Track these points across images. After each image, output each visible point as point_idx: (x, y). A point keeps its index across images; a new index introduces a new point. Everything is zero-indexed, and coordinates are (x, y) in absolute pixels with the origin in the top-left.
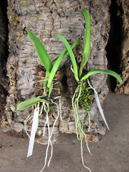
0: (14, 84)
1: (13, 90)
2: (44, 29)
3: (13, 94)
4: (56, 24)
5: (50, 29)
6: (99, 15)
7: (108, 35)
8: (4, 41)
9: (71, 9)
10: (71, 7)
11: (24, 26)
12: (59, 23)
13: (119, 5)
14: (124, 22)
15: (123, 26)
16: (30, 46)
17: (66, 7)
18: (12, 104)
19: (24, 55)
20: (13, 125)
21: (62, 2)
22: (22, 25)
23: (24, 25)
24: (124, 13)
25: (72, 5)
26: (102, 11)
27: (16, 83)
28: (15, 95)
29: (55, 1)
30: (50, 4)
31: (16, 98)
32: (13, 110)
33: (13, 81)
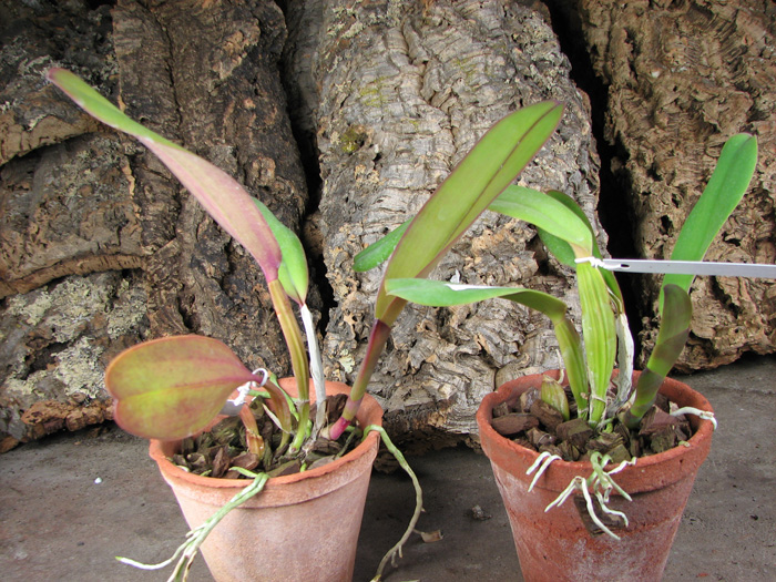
0: (355, 288)
1: (354, 301)
2: (434, 149)
3: (351, 316)
4: (464, 140)
5: (449, 150)
6: (570, 125)
7: (598, 178)
8: (301, 212)
9: (499, 106)
10: (499, 100)
11: (376, 149)
12: (473, 137)
13: (612, 143)
14: (635, 176)
15: (633, 186)
16: (397, 192)
17: (487, 101)
18: (345, 347)
19: (382, 213)
21: (477, 89)
22: (371, 146)
23: (376, 146)
24: (629, 155)
25: (500, 97)
26: (575, 114)
27: (359, 287)
28: (354, 318)
29: (456, 90)
30: (443, 97)
31: (358, 328)
32: (348, 369)
33: (352, 281)
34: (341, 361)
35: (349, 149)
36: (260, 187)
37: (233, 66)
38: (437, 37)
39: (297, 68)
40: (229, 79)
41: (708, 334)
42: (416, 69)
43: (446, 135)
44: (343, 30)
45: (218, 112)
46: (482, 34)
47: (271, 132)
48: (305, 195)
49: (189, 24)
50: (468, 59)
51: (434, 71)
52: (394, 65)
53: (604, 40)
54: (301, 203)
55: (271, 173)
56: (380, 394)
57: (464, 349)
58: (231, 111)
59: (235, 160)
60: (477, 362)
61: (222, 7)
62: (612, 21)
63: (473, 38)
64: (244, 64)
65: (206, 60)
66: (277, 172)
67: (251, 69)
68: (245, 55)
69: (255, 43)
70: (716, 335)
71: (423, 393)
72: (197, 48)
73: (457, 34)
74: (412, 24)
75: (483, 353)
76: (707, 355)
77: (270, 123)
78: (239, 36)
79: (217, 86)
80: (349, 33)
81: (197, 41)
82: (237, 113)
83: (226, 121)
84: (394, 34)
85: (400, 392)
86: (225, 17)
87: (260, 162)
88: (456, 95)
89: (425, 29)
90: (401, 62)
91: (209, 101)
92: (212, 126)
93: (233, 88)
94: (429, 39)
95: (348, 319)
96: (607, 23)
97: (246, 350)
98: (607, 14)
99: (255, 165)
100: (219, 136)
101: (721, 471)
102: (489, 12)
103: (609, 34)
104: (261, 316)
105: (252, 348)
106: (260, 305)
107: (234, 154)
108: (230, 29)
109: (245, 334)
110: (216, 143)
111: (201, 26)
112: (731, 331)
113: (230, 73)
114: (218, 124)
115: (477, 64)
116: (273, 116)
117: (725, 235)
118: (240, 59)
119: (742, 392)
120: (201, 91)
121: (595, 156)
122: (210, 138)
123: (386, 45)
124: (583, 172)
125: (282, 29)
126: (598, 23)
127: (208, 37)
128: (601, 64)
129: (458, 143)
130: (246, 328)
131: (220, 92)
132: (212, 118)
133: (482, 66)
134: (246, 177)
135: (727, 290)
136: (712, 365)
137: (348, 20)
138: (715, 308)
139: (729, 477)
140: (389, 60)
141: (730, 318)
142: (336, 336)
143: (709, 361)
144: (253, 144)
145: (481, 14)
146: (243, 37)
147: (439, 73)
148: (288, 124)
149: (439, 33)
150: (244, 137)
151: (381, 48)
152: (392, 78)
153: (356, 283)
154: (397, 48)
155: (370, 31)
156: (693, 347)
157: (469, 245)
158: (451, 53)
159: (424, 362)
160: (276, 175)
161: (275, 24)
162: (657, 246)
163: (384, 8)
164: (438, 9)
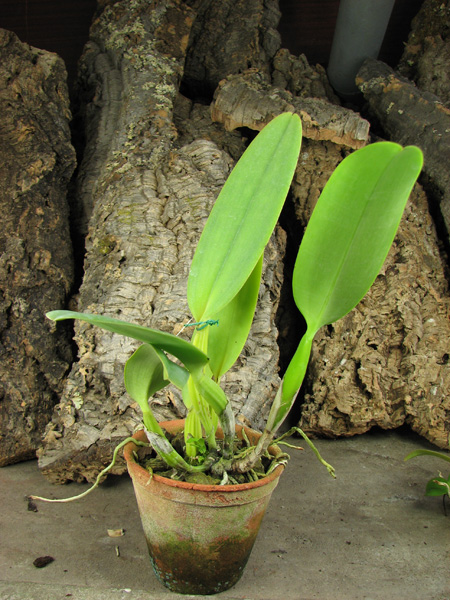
0: (91, 349)
1: (88, 359)
2: (162, 259)
3: (85, 369)
4: (184, 254)
5: (173, 260)
7: (279, 291)
8: (67, 292)
11: (122, 254)
12: (190, 252)
16: (131, 285)
18: (77, 391)
19: (118, 299)
20: (76, 431)
21: (199, 220)
22: (119, 251)
23: (122, 252)
27: (94, 349)
28: (87, 371)
29: (184, 219)
30: (175, 222)
31: (88, 378)
32: (78, 406)
33: (89, 344)
34: (73, 400)
35: (104, 251)
36: (38, 270)
37: (32, 184)
38: (177, 181)
39: (83, 190)
40: (28, 192)
41: (347, 410)
42: (159, 201)
43: (172, 250)
44: (117, 167)
45: (17, 214)
46: (209, 182)
47: (53, 232)
48: (71, 280)
49: (7, 150)
50: (196, 198)
51: (172, 204)
52: (145, 196)
53: (305, 195)
54: (67, 285)
55: (47, 262)
56: (96, 427)
57: (157, 401)
58: (26, 214)
59: (22, 249)
60: (166, 411)
61: (32, 141)
62: (312, 182)
63: (202, 184)
64: (40, 183)
65: (14, 177)
66: (52, 261)
67: (45, 187)
68: (42, 177)
69: (51, 169)
70: (353, 411)
71: (124, 429)
72: (10, 168)
73: (191, 180)
74: (162, 170)
75: (171, 405)
76: (347, 426)
77: (53, 226)
78: (39, 163)
79: (19, 196)
80: (121, 170)
81: (10, 163)
82: (30, 216)
83: (21, 221)
84: (148, 174)
85: (109, 427)
86: (32, 149)
87: (41, 253)
88: (184, 223)
89: (170, 174)
90: (150, 195)
91: (12, 206)
92: (11, 223)
93: (30, 199)
94: (172, 181)
95: (82, 371)
96: (308, 184)
97: (10, 384)
98: (308, 178)
99: (37, 255)
100: (15, 230)
101: (335, 509)
102: (217, 167)
103: (309, 191)
104: (25, 362)
105: (14, 384)
106: (26, 354)
107: (23, 245)
108: (35, 157)
109: (11, 373)
110: (12, 235)
111: (15, 153)
112: (363, 409)
113: (29, 188)
114: (16, 222)
115: (201, 203)
116: (56, 222)
117: (368, 340)
118: (38, 179)
119: (368, 455)
120: (8, 197)
121: (280, 275)
122: (9, 231)
123: (142, 181)
124: (267, 286)
125: (73, 161)
126: (302, 182)
127: (19, 161)
128: (301, 211)
129: (180, 256)
130: (12, 369)
131: (21, 200)
132: (12, 218)
133: (204, 204)
134: (30, 262)
135: (364, 380)
136: (349, 433)
137: (122, 161)
138: (355, 393)
139: (341, 513)
140: (142, 193)
141: (365, 400)
142: (73, 382)
143: (348, 431)
144: (38, 240)
145: (211, 168)
146: (43, 164)
147: (175, 206)
148: (67, 229)
149: (179, 178)
150: (32, 234)
151: (138, 183)
152: (142, 205)
153: (92, 346)
154: (149, 184)
155: (135, 170)
156: (337, 418)
157: (172, 328)
158: (185, 192)
159: (129, 407)
160: (51, 263)
161: (68, 158)
162: (322, 344)
163: (148, 156)
164: (180, 161)
